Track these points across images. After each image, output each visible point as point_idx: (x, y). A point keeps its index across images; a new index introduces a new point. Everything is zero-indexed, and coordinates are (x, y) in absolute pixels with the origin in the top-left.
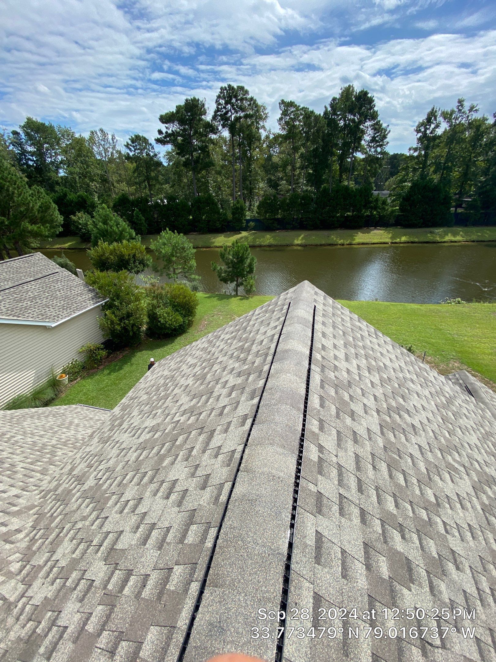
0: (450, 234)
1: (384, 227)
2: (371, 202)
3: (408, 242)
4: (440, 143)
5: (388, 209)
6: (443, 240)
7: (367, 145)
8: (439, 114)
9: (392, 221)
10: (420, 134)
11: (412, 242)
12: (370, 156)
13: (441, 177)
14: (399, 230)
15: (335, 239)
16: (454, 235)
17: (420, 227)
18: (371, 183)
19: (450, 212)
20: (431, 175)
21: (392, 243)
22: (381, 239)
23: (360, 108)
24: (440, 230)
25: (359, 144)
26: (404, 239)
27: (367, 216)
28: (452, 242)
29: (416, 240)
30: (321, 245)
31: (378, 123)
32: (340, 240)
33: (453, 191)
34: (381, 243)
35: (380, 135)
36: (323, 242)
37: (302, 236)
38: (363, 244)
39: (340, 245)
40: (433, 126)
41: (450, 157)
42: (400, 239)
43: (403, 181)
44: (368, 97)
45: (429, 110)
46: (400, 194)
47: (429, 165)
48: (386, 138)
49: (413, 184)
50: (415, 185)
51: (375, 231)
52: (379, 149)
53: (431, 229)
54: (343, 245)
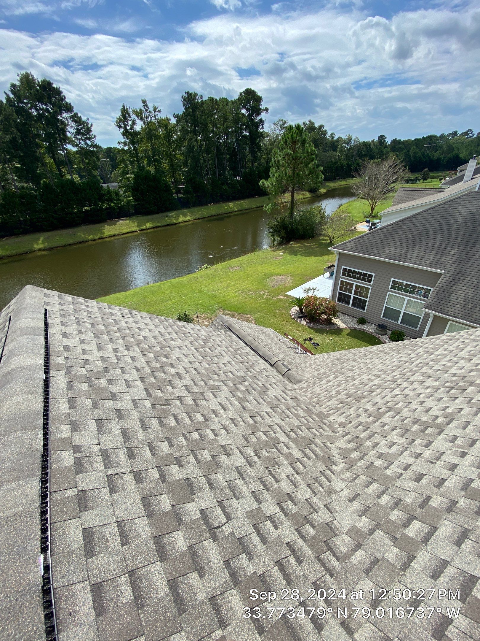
0: (181, 216)
1: (127, 217)
2: (104, 195)
3: (153, 228)
4: (142, 138)
5: (123, 200)
6: (179, 221)
7: (74, 137)
8: (130, 111)
9: (132, 210)
10: (122, 130)
11: (157, 227)
12: (82, 148)
13: (155, 169)
14: (141, 218)
15: (83, 236)
16: (185, 215)
17: (158, 213)
18: (95, 176)
19: (174, 197)
20: (147, 167)
21: (140, 230)
22: (129, 228)
23: (50, 98)
24: (172, 214)
25: (66, 136)
26: (148, 225)
27: (106, 208)
28: (185, 222)
29: (159, 224)
30: (70, 245)
31: (76, 115)
32: (89, 236)
33: (169, 180)
34: (131, 232)
35: (84, 128)
36: (71, 241)
37: (42, 239)
38: (114, 236)
39: (91, 241)
40: (130, 123)
41: (154, 151)
42: (146, 225)
43: (125, 173)
44: (54, 88)
45: (121, 107)
46: (128, 186)
47: (142, 158)
48: (91, 131)
49: (135, 175)
50: (137, 177)
51: (121, 222)
52: (89, 142)
53: (167, 214)
54: (94, 240)
